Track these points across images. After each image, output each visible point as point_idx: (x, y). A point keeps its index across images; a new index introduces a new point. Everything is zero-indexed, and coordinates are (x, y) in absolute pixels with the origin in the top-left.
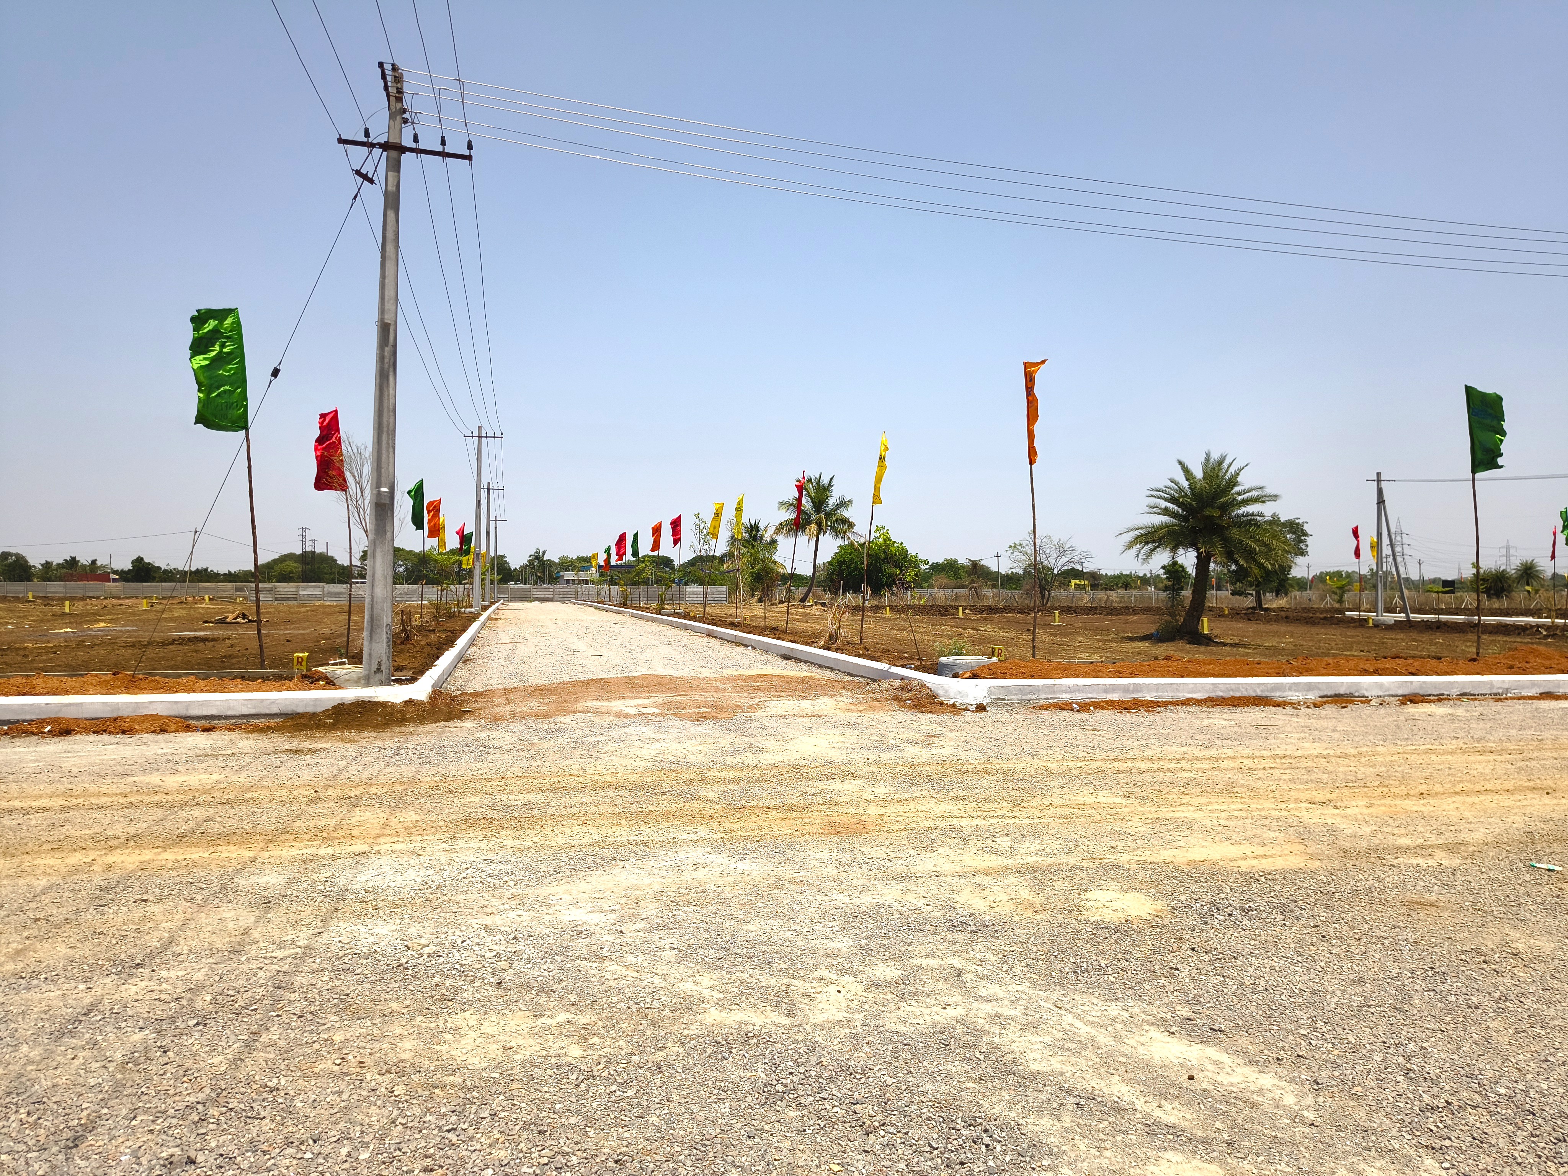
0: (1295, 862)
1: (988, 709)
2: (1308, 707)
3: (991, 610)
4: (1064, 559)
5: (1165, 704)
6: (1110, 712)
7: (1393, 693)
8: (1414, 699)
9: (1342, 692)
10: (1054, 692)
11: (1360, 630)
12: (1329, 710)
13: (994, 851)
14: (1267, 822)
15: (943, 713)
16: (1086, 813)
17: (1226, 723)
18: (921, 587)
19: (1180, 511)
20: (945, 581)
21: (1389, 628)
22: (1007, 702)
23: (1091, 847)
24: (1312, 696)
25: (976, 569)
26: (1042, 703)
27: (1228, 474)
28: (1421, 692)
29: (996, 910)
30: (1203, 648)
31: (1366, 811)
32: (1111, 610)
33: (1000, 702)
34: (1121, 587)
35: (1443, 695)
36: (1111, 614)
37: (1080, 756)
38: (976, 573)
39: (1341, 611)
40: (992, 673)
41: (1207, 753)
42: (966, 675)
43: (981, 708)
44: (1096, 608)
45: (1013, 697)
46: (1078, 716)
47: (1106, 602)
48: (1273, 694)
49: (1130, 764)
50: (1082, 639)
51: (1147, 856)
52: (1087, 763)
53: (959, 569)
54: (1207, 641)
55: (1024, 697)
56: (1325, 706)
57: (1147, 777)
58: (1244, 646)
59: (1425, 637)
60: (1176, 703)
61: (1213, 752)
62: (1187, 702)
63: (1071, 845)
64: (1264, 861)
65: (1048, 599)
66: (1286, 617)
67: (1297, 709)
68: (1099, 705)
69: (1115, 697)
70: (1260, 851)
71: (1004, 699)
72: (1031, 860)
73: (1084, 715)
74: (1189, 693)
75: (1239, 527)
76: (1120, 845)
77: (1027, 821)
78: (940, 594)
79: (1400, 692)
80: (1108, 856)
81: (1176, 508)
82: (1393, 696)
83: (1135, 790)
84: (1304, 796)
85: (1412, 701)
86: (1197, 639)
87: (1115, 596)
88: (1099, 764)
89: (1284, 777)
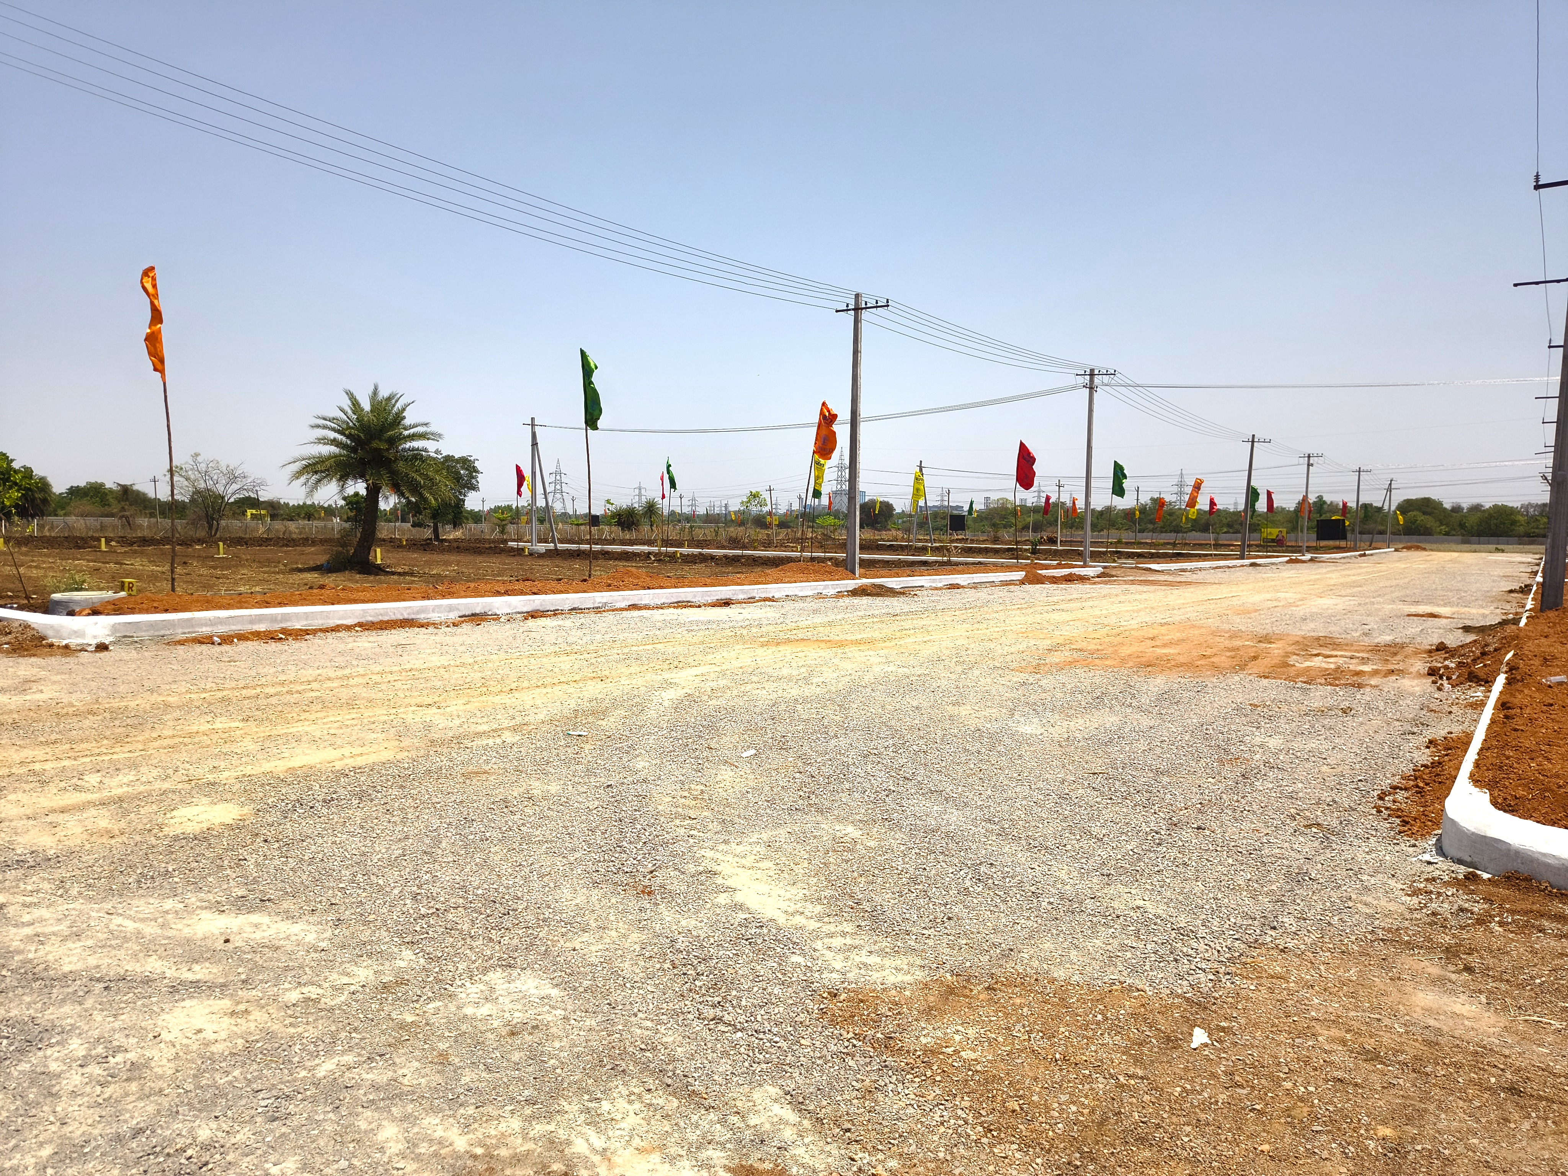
0: (386, 756)
1: (111, 648)
2: (448, 626)
3: (145, 541)
4: (235, 487)
5: (314, 632)
6: (255, 643)
7: (519, 610)
8: (533, 615)
9: (478, 612)
10: (193, 626)
11: (517, 558)
12: (466, 628)
13: (77, 788)
14: (373, 726)
15: (51, 655)
16: (196, 740)
17: (370, 644)
18: (56, 515)
19: (349, 442)
20: (88, 508)
21: (541, 556)
22: (136, 639)
23: (191, 771)
24: (453, 616)
25: (127, 494)
26: (178, 638)
27: (395, 409)
28: (541, 609)
29: (66, 843)
30: (372, 578)
31: (462, 707)
32: (288, 542)
33: (126, 639)
34: (304, 518)
35: (558, 610)
36: (287, 545)
37: (208, 687)
38: (127, 499)
39: (505, 541)
40: (117, 608)
41: (340, 673)
42: (84, 613)
43: (102, 647)
44: (271, 539)
45: (143, 634)
46: (217, 649)
47: (284, 534)
48: (418, 617)
49: (258, 690)
50: (245, 571)
51: (248, 770)
52: (212, 693)
53: (106, 495)
54: (377, 570)
55: (156, 633)
56: (463, 625)
57: (273, 701)
58: (412, 574)
59: (566, 564)
60: (326, 630)
61: (347, 672)
62: (336, 629)
63: (170, 771)
64: (359, 759)
65: (217, 530)
66: (457, 547)
67: (437, 628)
68: (243, 637)
69: (262, 627)
70: (359, 750)
71: (132, 637)
72: (119, 791)
73: (225, 648)
74: (340, 619)
75: (406, 460)
76: (223, 765)
77: (127, 755)
78: (78, 524)
79: (525, 610)
80: (207, 776)
81: (344, 439)
82: (519, 613)
83: (258, 713)
84: (413, 701)
85: (533, 617)
86: (368, 568)
87: (293, 527)
88: (225, 693)
89: (405, 687)
